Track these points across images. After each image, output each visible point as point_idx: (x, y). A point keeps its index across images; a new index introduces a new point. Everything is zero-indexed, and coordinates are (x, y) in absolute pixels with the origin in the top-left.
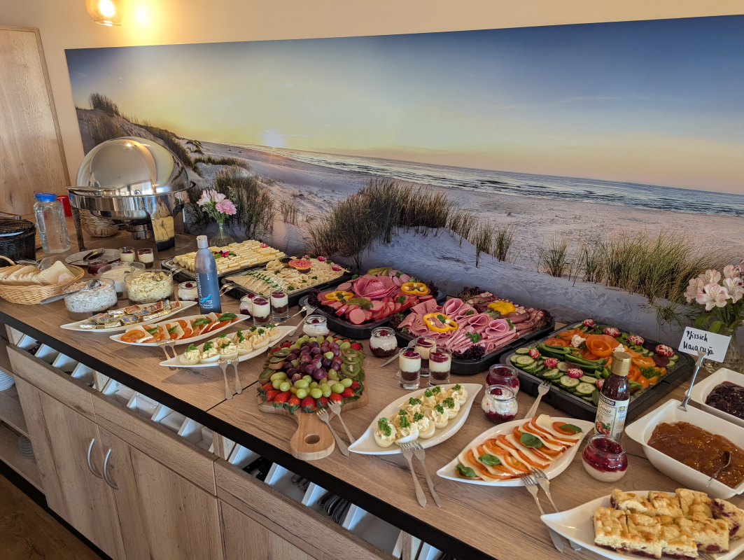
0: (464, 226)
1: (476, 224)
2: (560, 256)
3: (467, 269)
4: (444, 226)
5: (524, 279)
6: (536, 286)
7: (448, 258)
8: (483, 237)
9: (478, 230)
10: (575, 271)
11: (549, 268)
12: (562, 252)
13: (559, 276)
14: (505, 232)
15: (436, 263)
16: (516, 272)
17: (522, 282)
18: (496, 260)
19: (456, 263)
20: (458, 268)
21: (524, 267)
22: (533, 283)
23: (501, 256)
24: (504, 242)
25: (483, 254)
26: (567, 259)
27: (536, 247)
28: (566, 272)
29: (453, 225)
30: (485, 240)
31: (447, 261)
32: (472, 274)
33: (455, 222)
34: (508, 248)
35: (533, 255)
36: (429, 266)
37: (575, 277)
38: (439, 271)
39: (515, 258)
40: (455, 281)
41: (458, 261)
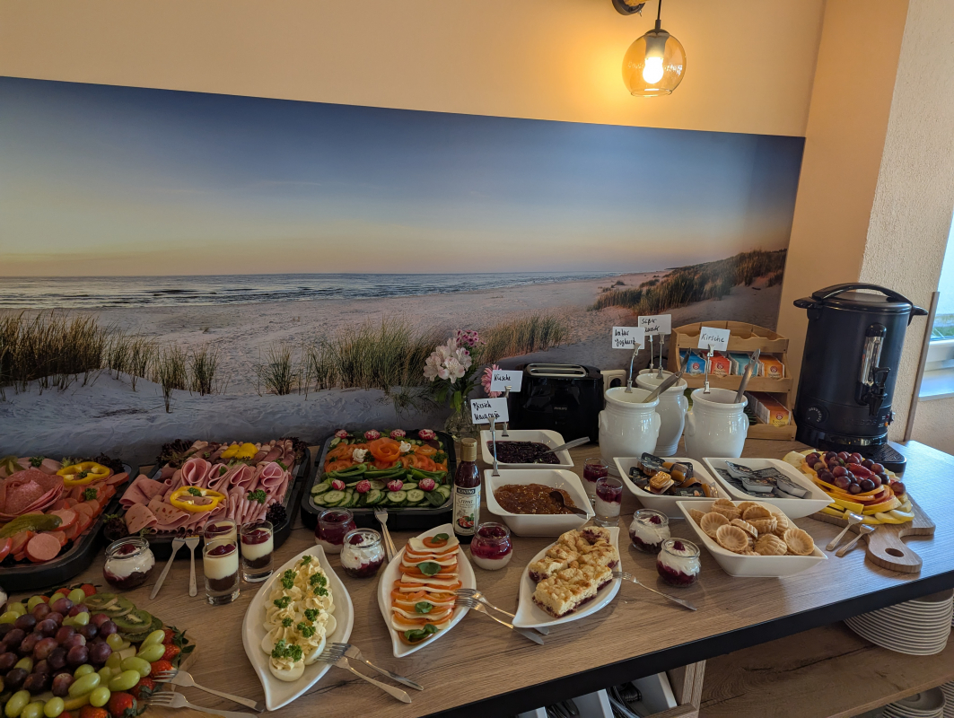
0: (134, 358)
1: (155, 353)
2: (284, 368)
3: (152, 419)
4: (98, 367)
5: (242, 409)
6: (260, 413)
7: (114, 413)
8: (171, 369)
9: (161, 360)
10: (304, 381)
11: (273, 387)
12: (285, 364)
13: (288, 392)
14: (204, 354)
15: (93, 425)
16: (230, 403)
17: (241, 413)
18: (198, 395)
19: (130, 416)
20: (136, 422)
21: (240, 394)
22: (256, 411)
23: (204, 386)
24: (205, 369)
25: (175, 393)
26: (293, 370)
27: (251, 365)
28: (294, 386)
29: (116, 360)
30: (174, 372)
31: (113, 417)
32: (161, 425)
33: (118, 357)
34: (212, 374)
35: (249, 375)
36: (79, 433)
37: (307, 389)
38: (101, 436)
39: (225, 385)
40: (133, 442)
41: (134, 412)
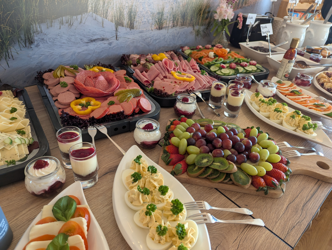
1: (112, 3)
2: (162, 15)
3: (110, 44)
5: (145, 38)
6: (151, 39)
7: (94, 40)
8: (119, 14)
9: (114, 8)
10: (168, 23)
11: (157, 26)
12: (162, 13)
13: (162, 29)
14: (132, 6)
15: (85, 48)
16: (140, 34)
17: (144, 40)
18: (128, 29)
19: (101, 42)
20: (104, 46)
21: (145, 29)
23: (131, 26)
24: (132, 14)
25: (120, 28)
26: (165, 16)
27: (150, 13)
28: (164, 25)
30: (120, 16)
31: (94, 43)
32: (114, 47)
34: (134, 18)
35: (149, 19)
37: (168, 27)
38: (89, 54)
39: (139, 24)
41: (103, 40)
